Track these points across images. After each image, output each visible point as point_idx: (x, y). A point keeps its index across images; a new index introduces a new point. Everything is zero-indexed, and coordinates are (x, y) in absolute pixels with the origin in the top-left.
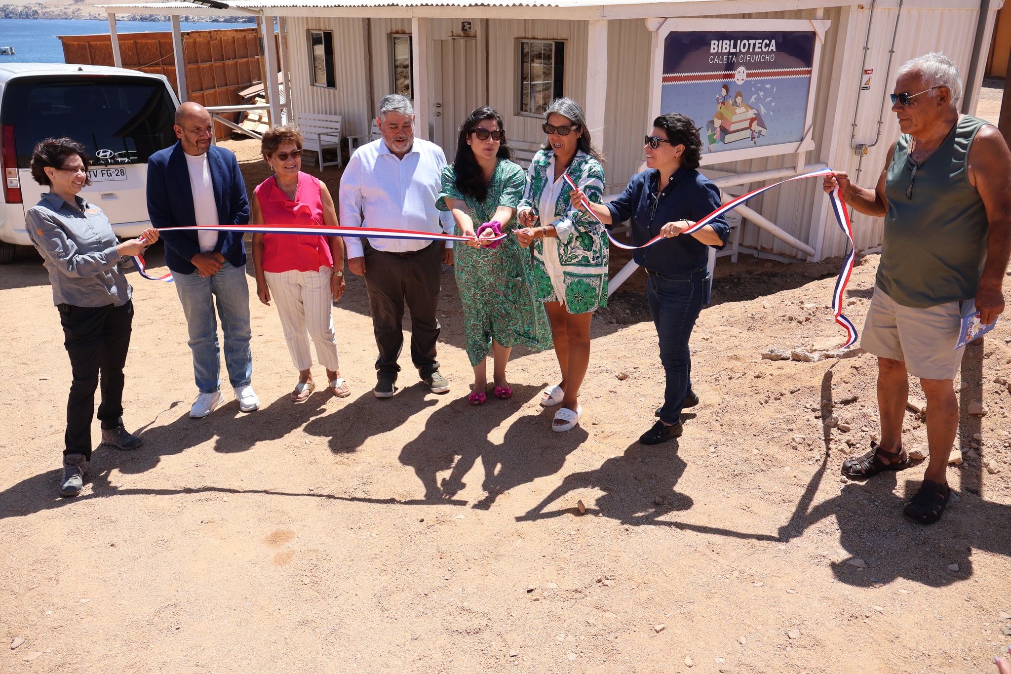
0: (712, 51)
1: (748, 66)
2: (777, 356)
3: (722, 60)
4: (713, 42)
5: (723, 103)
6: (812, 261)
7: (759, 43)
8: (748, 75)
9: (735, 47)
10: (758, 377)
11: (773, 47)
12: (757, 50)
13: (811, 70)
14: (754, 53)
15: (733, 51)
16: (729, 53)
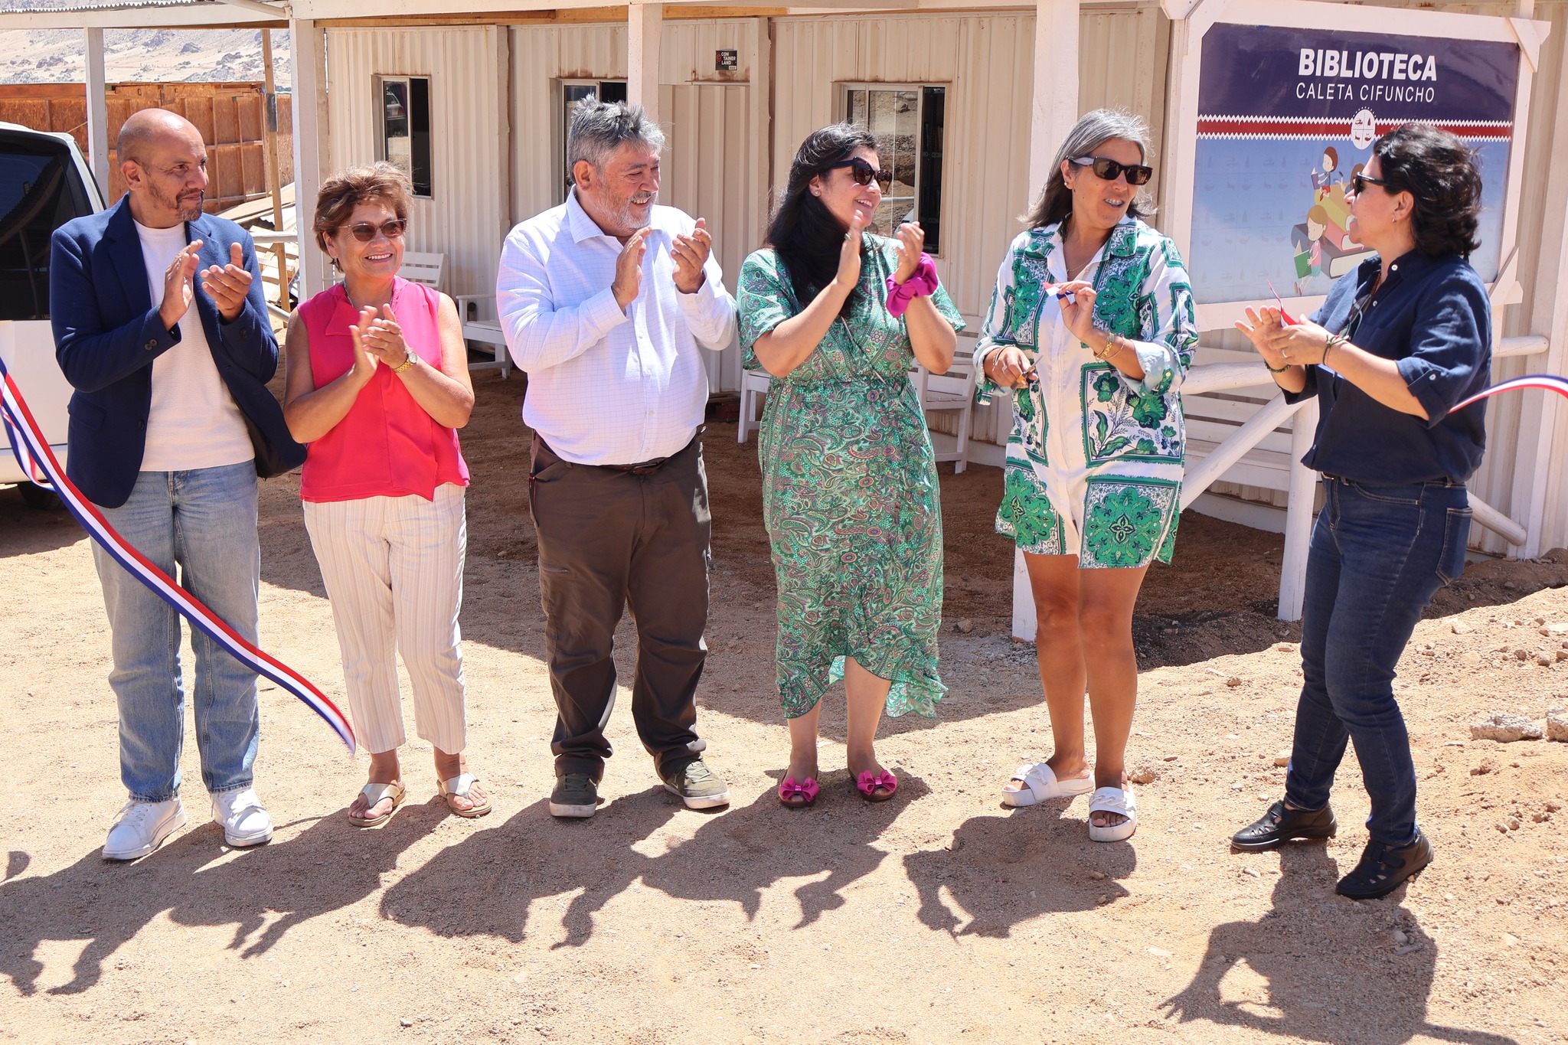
0: (1302, 72)
1: (1381, 109)
2: (1510, 730)
3: (1324, 93)
4: (1304, 52)
5: (1327, 188)
6: (1520, 556)
7: (1402, 62)
9: (1351, 66)
10: (1482, 772)
11: (1431, 73)
12: (1397, 76)
13: (1512, 128)
14: (1391, 82)
15: (1346, 74)
16: (1338, 79)
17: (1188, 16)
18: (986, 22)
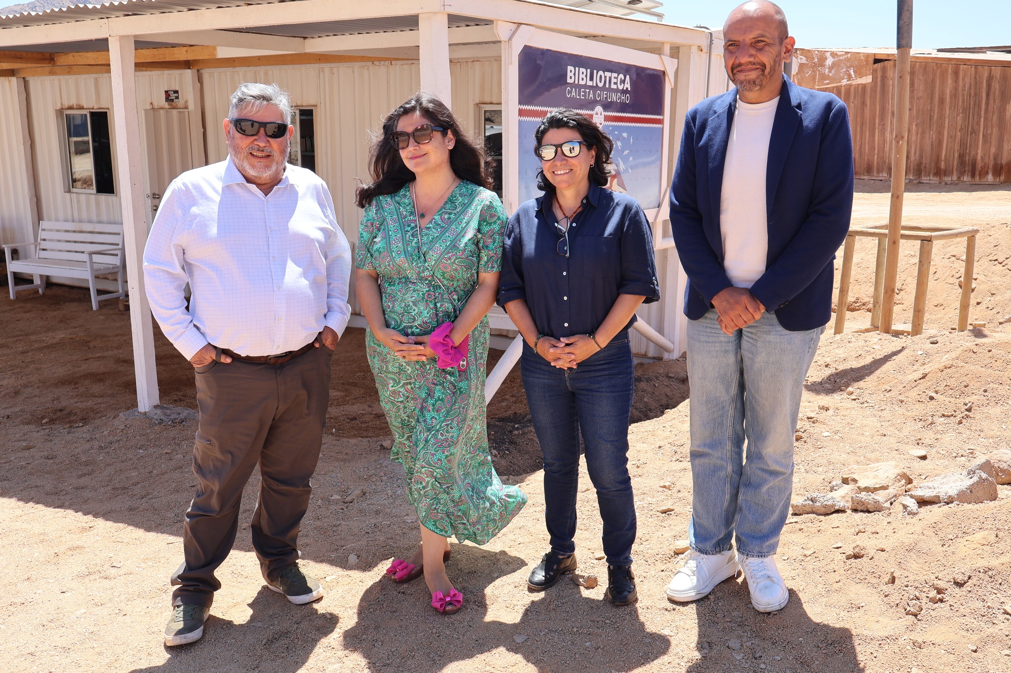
0: (569, 81)
1: (607, 106)
3: (579, 95)
4: (570, 68)
6: (671, 358)
7: (615, 78)
8: (607, 119)
9: (591, 79)
11: (628, 86)
12: (613, 86)
13: (663, 119)
14: (610, 90)
15: (590, 83)
16: (585, 86)
17: (510, 39)
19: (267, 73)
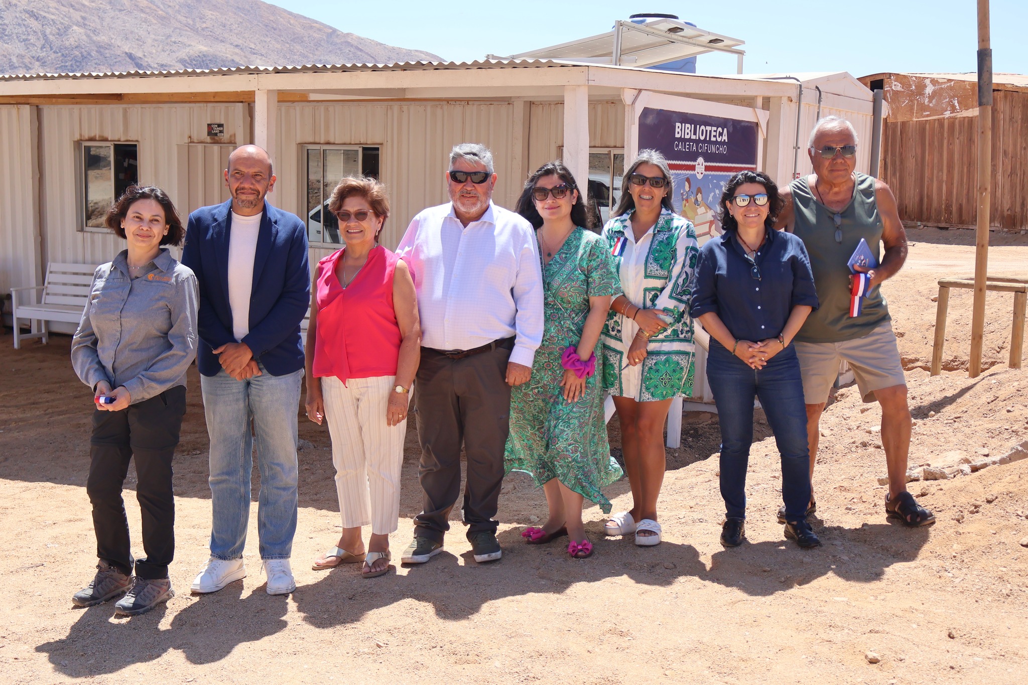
0: (677, 136)
1: (708, 157)
3: (685, 148)
4: (678, 124)
5: (687, 200)
7: (714, 131)
8: (707, 168)
9: (695, 134)
11: (725, 138)
12: (713, 139)
14: (710, 142)
15: (693, 137)
16: (690, 140)
17: (633, 103)
18: (405, 108)
19: (328, 109)
